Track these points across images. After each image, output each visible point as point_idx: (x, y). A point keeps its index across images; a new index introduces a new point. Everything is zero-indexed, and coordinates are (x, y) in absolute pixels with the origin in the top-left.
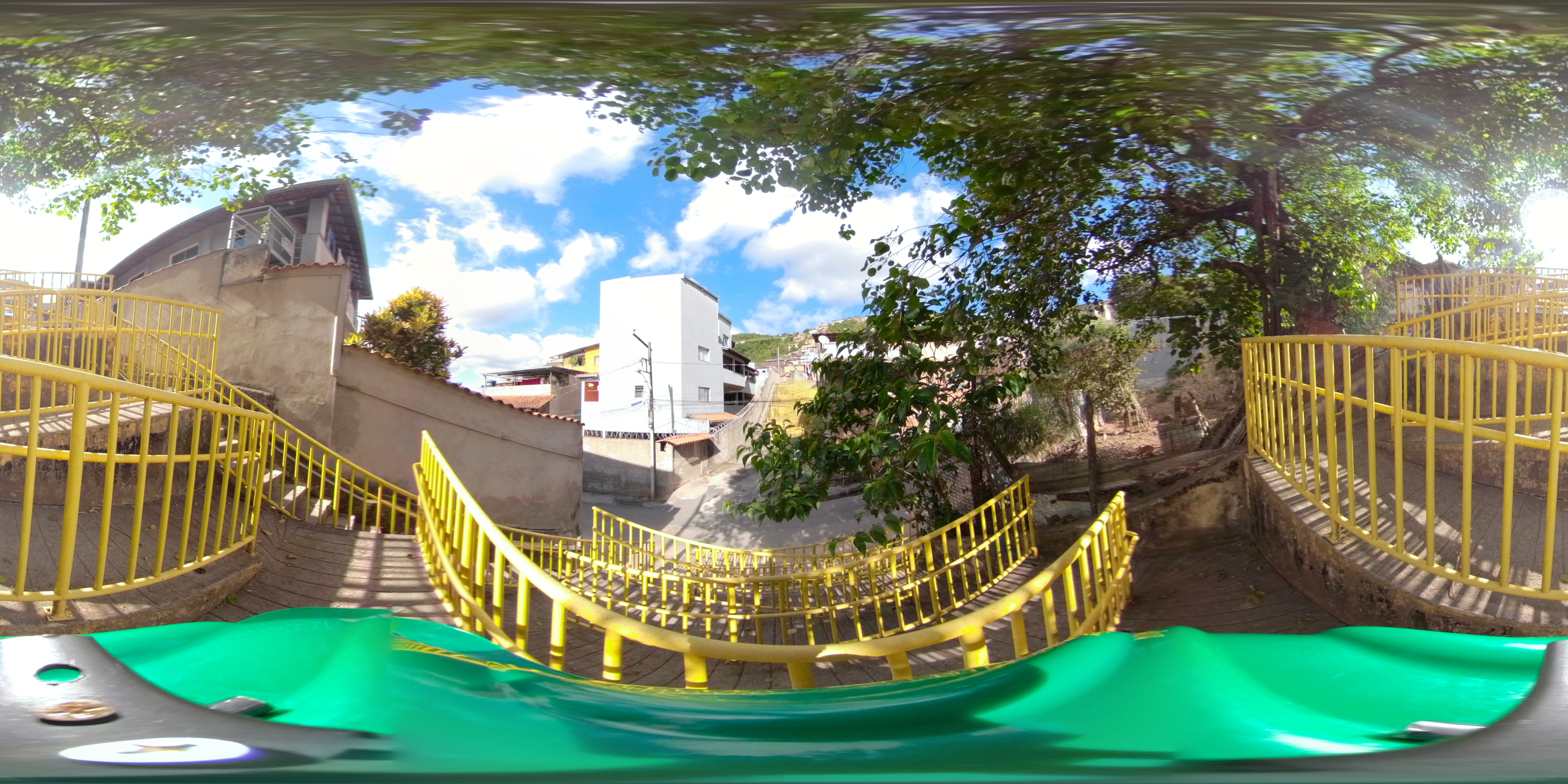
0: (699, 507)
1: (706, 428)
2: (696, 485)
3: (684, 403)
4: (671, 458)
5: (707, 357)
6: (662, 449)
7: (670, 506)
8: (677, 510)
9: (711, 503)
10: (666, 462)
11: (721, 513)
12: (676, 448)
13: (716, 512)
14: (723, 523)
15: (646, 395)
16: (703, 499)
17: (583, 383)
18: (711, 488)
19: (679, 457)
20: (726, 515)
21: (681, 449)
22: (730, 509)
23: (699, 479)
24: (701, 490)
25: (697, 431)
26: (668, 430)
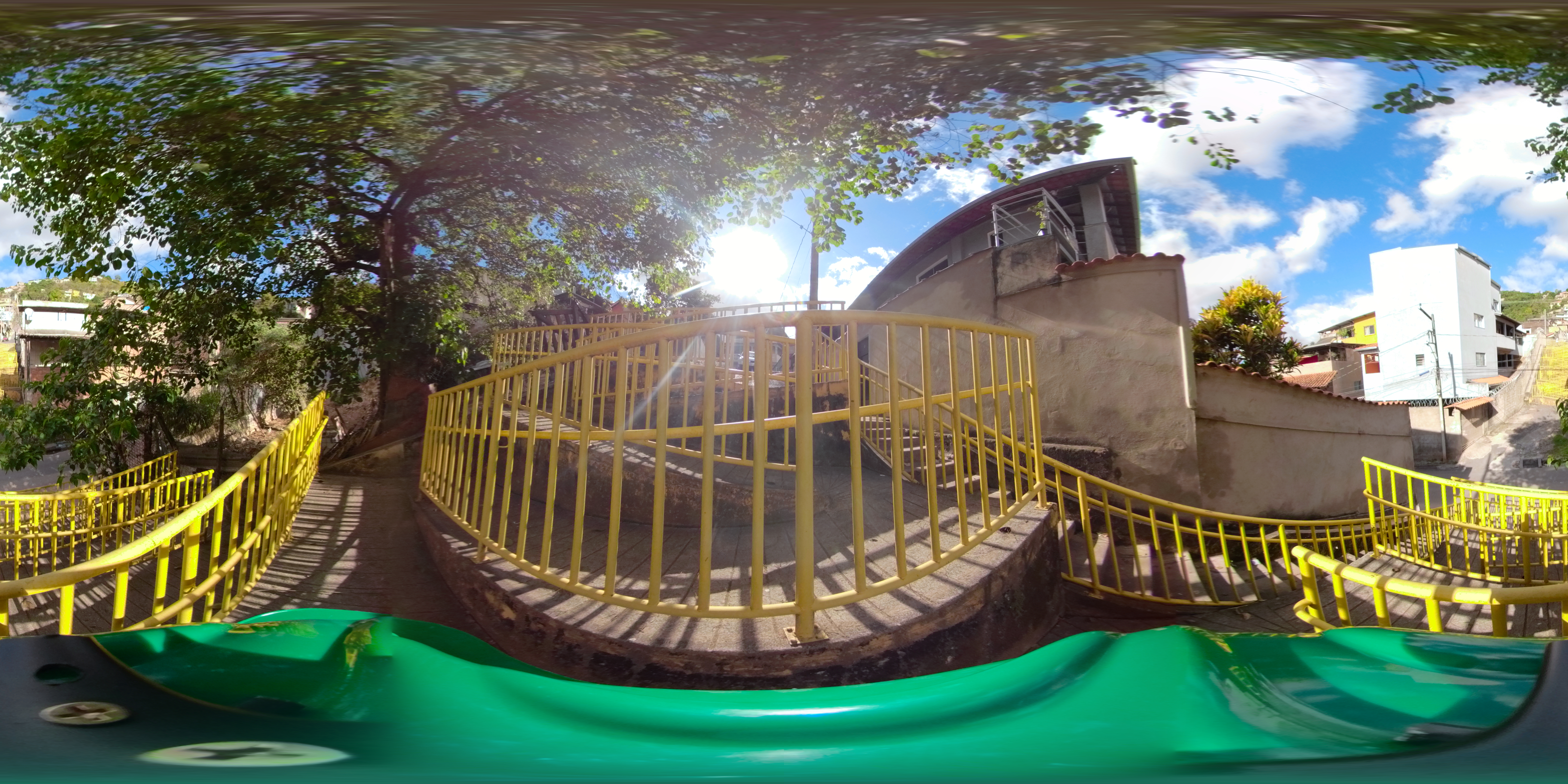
0: (1488, 464)
1: (1486, 392)
2: (1480, 445)
3: (1466, 369)
4: (1458, 422)
5: (1482, 324)
6: (1451, 414)
7: (1462, 467)
8: (1469, 470)
9: (1498, 461)
10: (1455, 426)
11: (1508, 468)
12: (1463, 412)
13: (1504, 468)
14: (1511, 477)
15: (1430, 364)
16: (1490, 457)
17: (1363, 356)
18: (1495, 448)
19: (1464, 419)
20: (1513, 471)
21: (1466, 413)
22: (1517, 465)
23: (1482, 439)
24: (1487, 450)
25: (1479, 396)
26: (1451, 396)
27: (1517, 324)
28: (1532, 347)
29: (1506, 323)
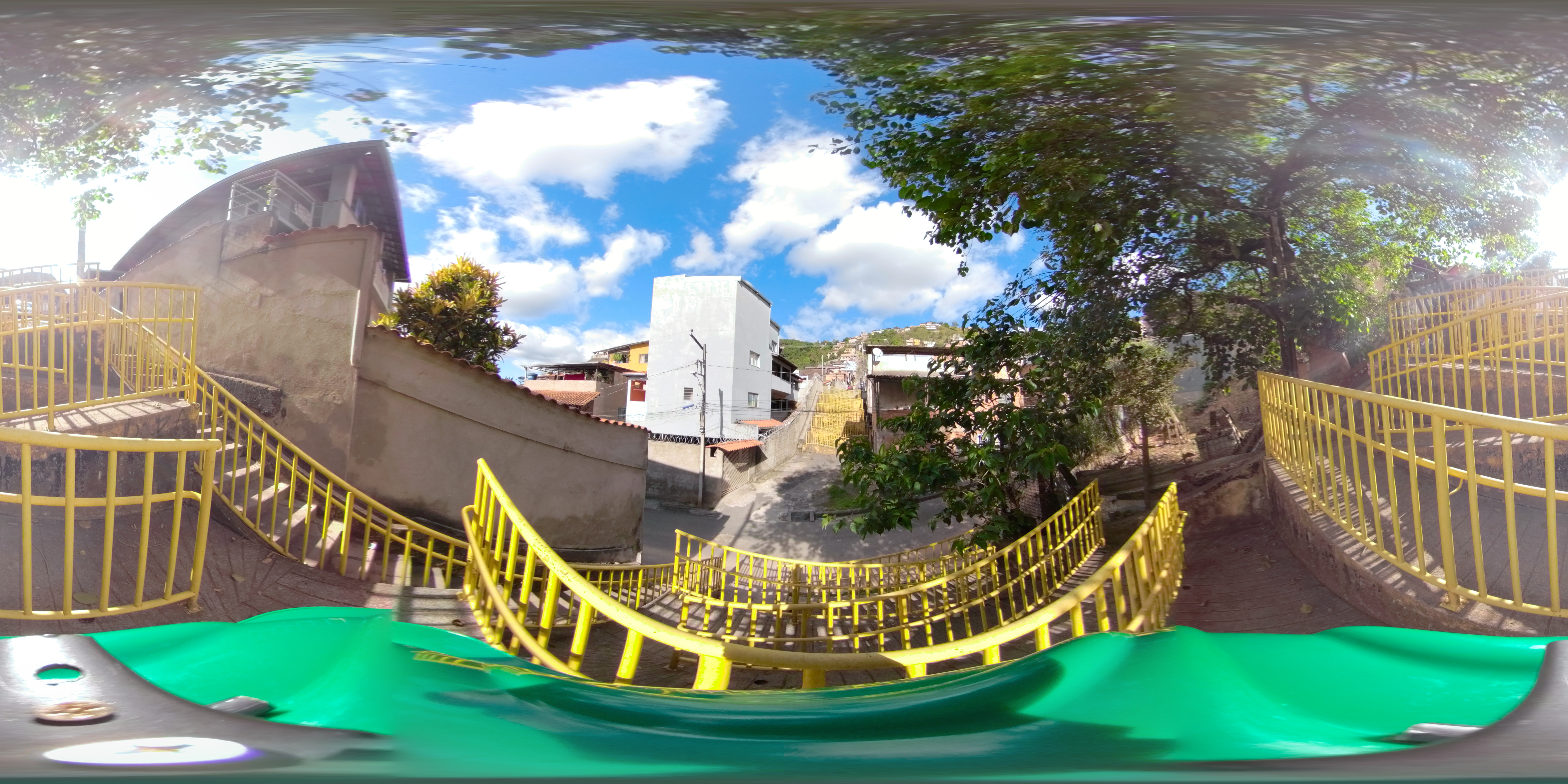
0: (749, 515)
1: (755, 434)
2: (743, 492)
3: (735, 408)
4: (721, 464)
5: (758, 363)
6: (712, 455)
7: (719, 514)
8: (726, 518)
9: (762, 511)
10: (716, 468)
11: (773, 522)
12: (727, 454)
13: (768, 520)
14: (776, 532)
15: (696, 398)
16: (752, 507)
17: (630, 381)
18: (760, 496)
19: (728, 463)
20: (778, 525)
21: (731, 456)
22: (784, 517)
23: (746, 486)
24: (750, 498)
25: (746, 438)
26: (718, 436)
27: (794, 368)
28: (807, 392)
29: (783, 365)
